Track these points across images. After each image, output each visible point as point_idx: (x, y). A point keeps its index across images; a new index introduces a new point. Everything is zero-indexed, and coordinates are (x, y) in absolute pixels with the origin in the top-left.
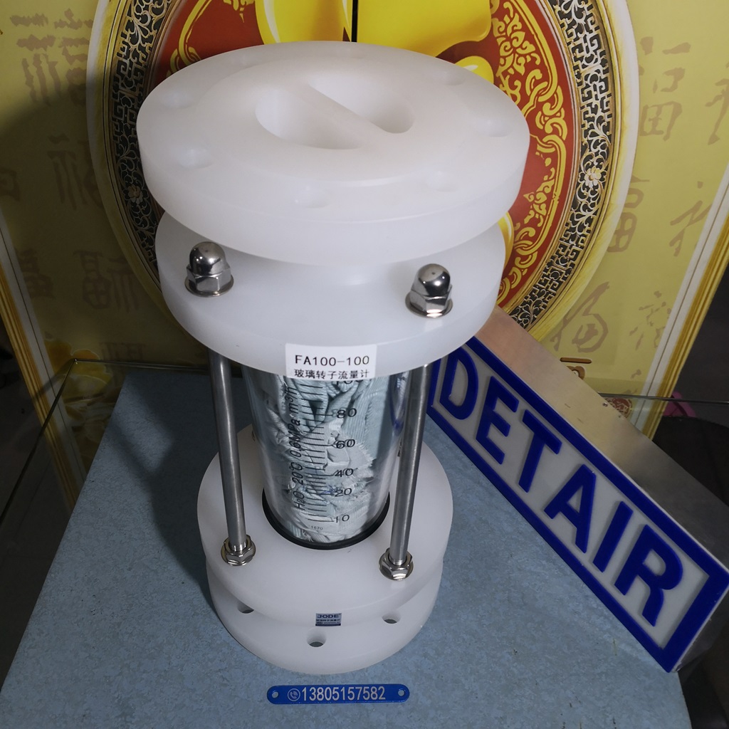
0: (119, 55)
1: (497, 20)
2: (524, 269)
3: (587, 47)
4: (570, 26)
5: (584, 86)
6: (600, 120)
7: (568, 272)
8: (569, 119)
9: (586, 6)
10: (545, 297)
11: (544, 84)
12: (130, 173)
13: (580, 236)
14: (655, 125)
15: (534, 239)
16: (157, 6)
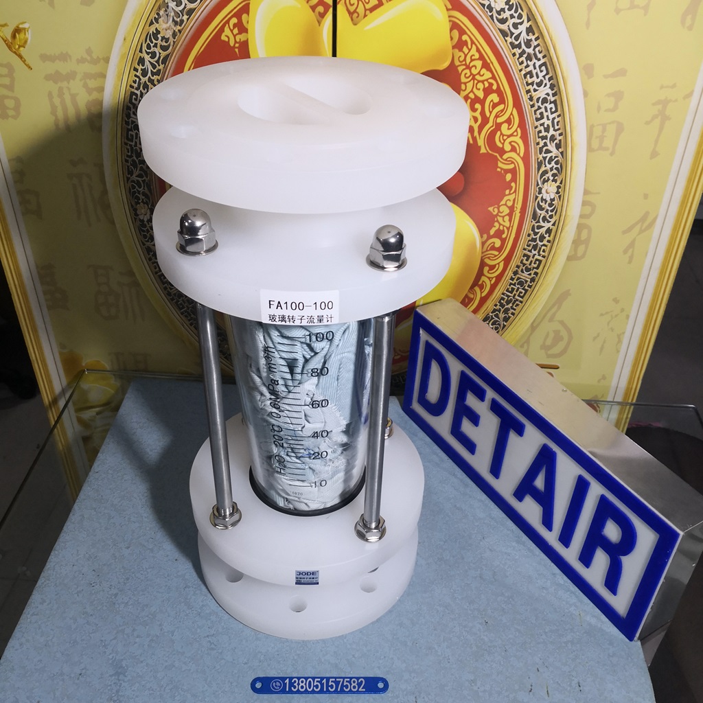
0: (131, 87)
1: (457, 51)
2: (492, 278)
3: (537, 73)
4: (521, 55)
5: (536, 107)
6: (553, 138)
7: (533, 280)
8: (525, 137)
9: (533, 38)
10: (513, 304)
11: (501, 107)
12: (139, 192)
13: (542, 246)
14: (601, 142)
15: (500, 250)
16: (164, 44)
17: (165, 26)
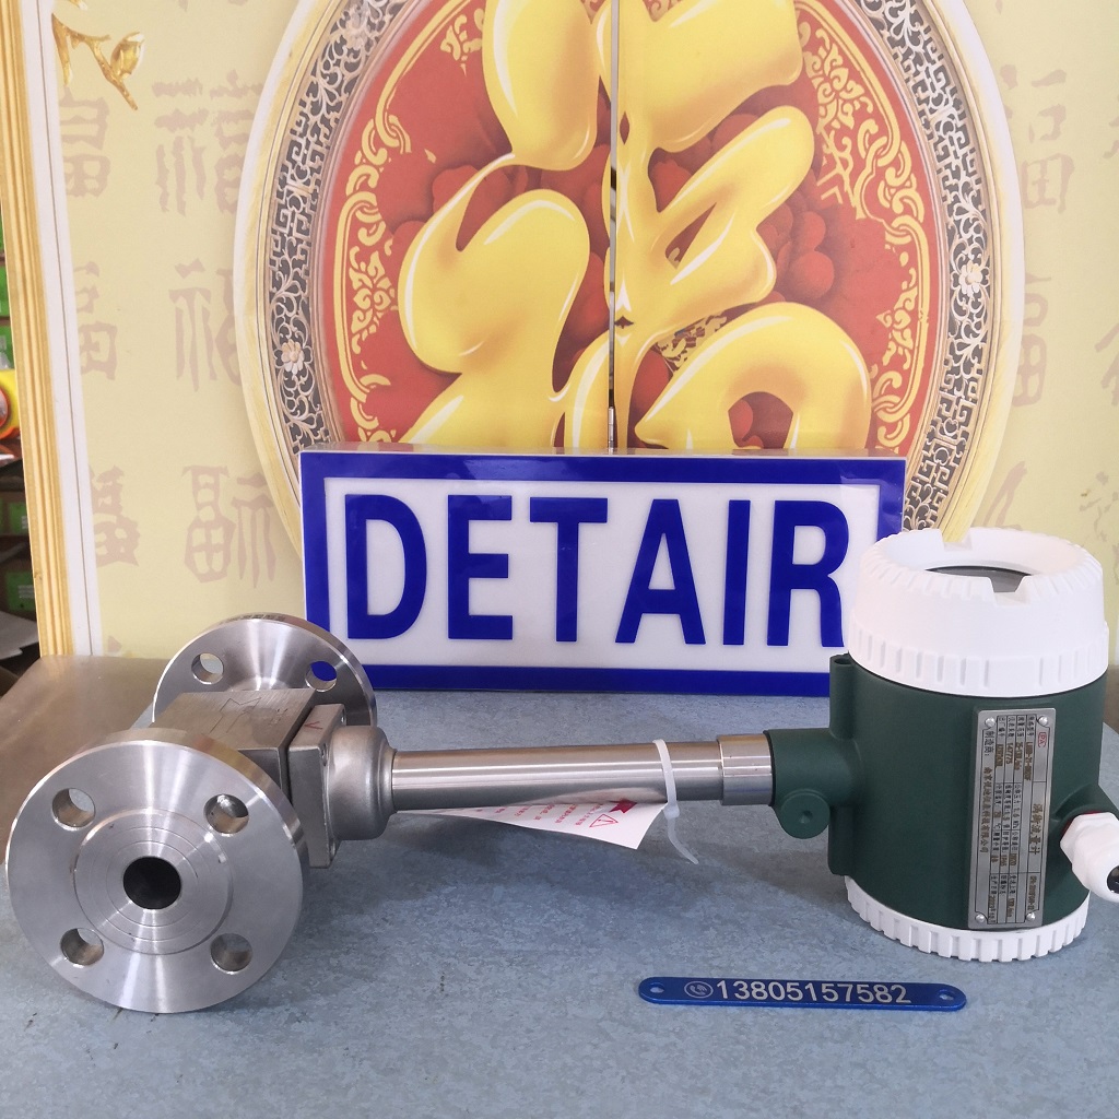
0: (293, 132)
1: (809, 54)
2: (893, 448)
3: (932, 84)
4: (906, 57)
5: (936, 139)
6: (967, 188)
7: (961, 447)
8: (923, 189)
9: (922, 29)
10: (932, 498)
11: (883, 140)
12: (288, 319)
14: (1042, 190)
15: (901, 392)
16: (352, 60)
17: (354, 32)
